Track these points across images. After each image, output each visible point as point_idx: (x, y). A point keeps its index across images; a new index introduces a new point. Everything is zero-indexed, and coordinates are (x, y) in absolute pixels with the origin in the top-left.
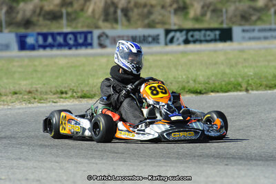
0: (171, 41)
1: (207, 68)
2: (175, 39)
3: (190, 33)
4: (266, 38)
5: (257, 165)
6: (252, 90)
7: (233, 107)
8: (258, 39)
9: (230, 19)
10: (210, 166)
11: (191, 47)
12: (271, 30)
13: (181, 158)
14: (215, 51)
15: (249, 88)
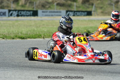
0: (11, 15)
1: (27, 27)
2: (13, 14)
3: (20, 12)
4: (52, 15)
5: (47, 71)
6: (46, 38)
7: (38, 45)
8: (49, 15)
9: (37, 7)
10: (27, 71)
11: (20, 18)
12: (54, 12)
13: (14, 67)
14: (30, 20)
15: (44, 37)
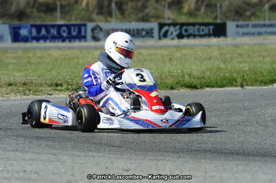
1: (202, 63)
3: (184, 28)
4: (260, 34)
5: (255, 161)
7: (229, 102)
8: (253, 34)
9: (224, 14)
10: (208, 161)
13: (178, 152)
14: (209, 46)
15: (244, 84)
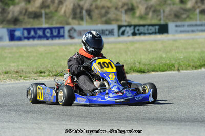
1: (149, 53)
2: (126, 32)
5: (186, 125)
7: (168, 82)
9: (166, 17)
10: (151, 126)
11: (137, 38)
12: (196, 25)
14: (155, 41)
15: (180, 68)
